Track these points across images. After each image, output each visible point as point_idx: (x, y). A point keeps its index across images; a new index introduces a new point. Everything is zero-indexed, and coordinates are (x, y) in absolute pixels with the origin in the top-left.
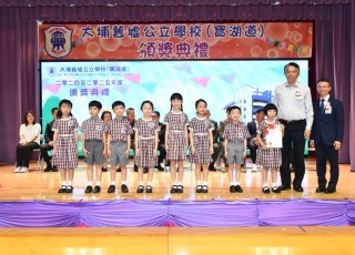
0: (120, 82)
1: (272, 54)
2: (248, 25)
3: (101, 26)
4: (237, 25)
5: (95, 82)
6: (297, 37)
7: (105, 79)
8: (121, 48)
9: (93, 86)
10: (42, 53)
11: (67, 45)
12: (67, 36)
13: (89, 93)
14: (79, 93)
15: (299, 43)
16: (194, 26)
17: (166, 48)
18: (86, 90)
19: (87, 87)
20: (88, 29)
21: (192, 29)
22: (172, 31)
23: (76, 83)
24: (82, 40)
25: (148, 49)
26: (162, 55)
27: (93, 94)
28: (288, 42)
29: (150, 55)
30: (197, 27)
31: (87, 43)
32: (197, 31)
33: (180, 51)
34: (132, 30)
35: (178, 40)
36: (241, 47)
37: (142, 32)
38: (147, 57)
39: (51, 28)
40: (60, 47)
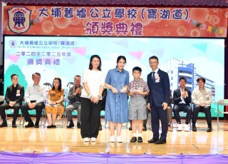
0: (69, 54)
1: (195, 33)
2: (175, 9)
3: (55, 8)
4: (166, 9)
5: (49, 54)
6: (216, 20)
7: (56, 51)
8: (71, 26)
9: (47, 57)
10: (6, 29)
11: (27, 23)
12: (27, 16)
13: (43, 63)
14: (35, 62)
15: (217, 25)
16: (131, 9)
17: (107, 27)
18: (40, 60)
19: (41, 57)
20: (43, 10)
21: (129, 12)
22: (112, 13)
23: (33, 54)
24: (39, 19)
25: (93, 27)
26: (104, 32)
27: (46, 63)
28: (208, 24)
29: (94, 32)
30: (133, 10)
31: (43, 21)
32: (133, 13)
33: (119, 30)
34: (80, 12)
35: (118, 21)
36: (169, 27)
37: (88, 13)
38: (92, 34)
39: (14, 9)
40: (21, 25)
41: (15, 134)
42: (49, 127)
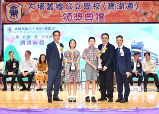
1: (143, 20)
2: (128, 2)
3: (40, 3)
4: (121, 2)
5: (36, 37)
6: (158, 10)
7: (41, 34)
8: (52, 16)
9: (35, 39)
10: (4, 19)
11: (19, 14)
12: (19, 9)
13: (32, 43)
14: (26, 43)
16: (95, 3)
17: (79, 16)
18: (30, 41)
19: (30, 39)
20: (32, 5)
21: (94, 5)
22: (82, 6)
23: (24, 37)
24: (28, 11)
25: (68, 16)
26: (76, 20)
27: (34, 44)
28: (152, 12)
29: (69, 20)
30: (97, 3)
31: (31, 13)
32: (97, 6)
33: (87, 18)
34: (58, 5)
35: (86, 11)
36: (124, 16)
37: (64, 6)
38: (67, 21)
39: (10, 4)
40: (15, 16)
41: (13, 96)
42: (37, 90)
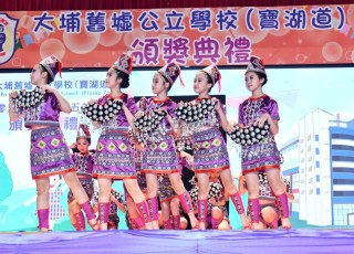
2: (316, 8)
3: (67, 13)
4: (297, 9)
7: (71, 101)
8: (100, 48)
11: (9, 45)
12: (9, 30)
16: (224, 11)
17: (177, 48)
20: (44, 17)
21: (221, 16)
22: (186, 19)
24: (33, 37)
25: (147, 49)
26: (170, 58)
29: (148, 60)
30: (229, 13)
31: (42, 40)
32: (230, 18)
33: (201, 53)
34: (119, 19)
35: (197, 35)
36: (307, 45)
37: (135, 21)
38: (144, 63)
